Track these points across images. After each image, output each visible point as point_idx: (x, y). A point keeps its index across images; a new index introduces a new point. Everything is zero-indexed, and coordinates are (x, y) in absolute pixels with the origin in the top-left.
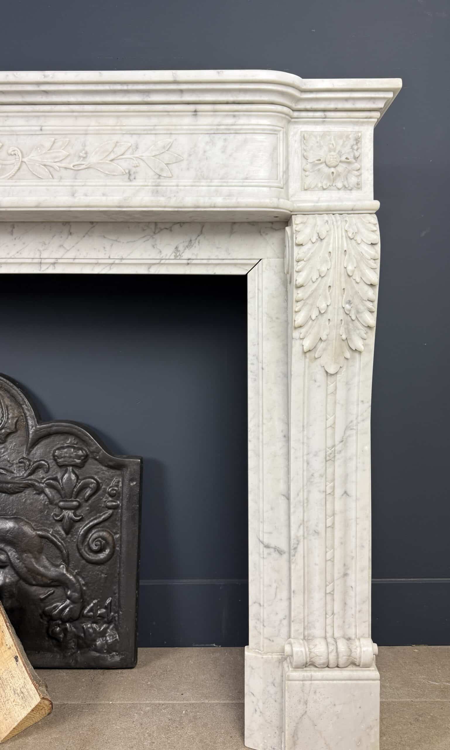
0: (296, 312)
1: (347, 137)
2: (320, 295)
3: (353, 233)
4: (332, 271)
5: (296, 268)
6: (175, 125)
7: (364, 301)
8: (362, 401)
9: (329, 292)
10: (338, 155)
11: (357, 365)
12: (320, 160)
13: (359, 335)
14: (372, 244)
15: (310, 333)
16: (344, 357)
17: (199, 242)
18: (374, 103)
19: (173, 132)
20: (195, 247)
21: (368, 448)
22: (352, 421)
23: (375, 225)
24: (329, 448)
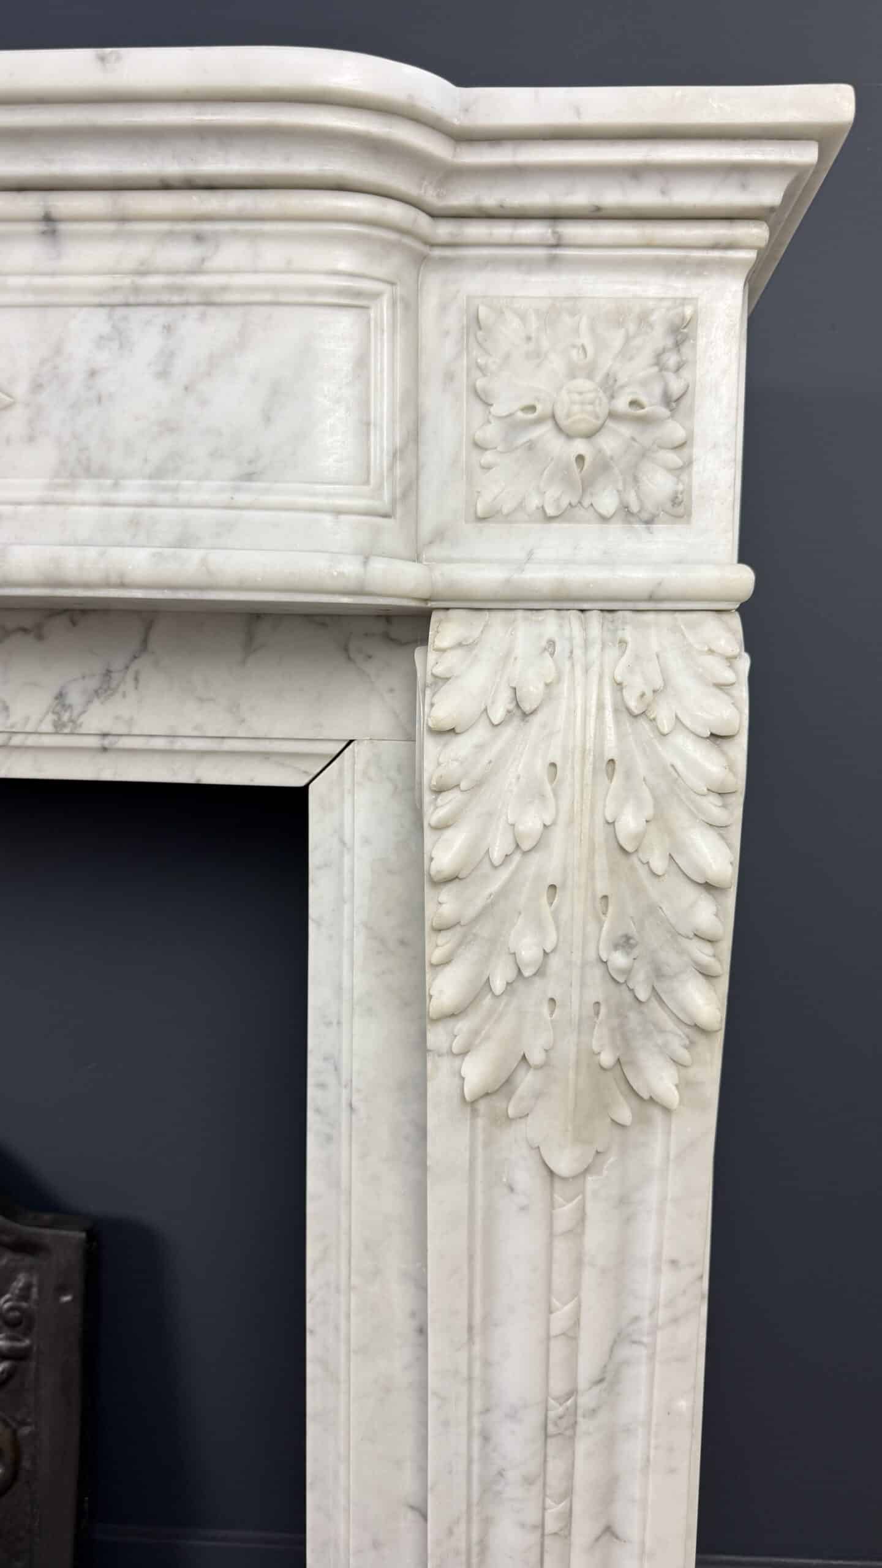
0: (433, 966)
1: (643, 319)
2: (520, 913)
3: (643, 695)
4: (558, 835)
5: (433, 813)
7: (682, 940)
8: (674, 1263)
9: (551, 904)
10: (601, 394)
11: (659, 1145)
12: (533, 408)
13: (663, 1050)
14: (715, 737)
15: (487, 1038)
16: (609, 1120)
17: (136, 679)
18: (744, 187)
20: (124, 695)
22: (636, 1319)
24: (556, 1399)
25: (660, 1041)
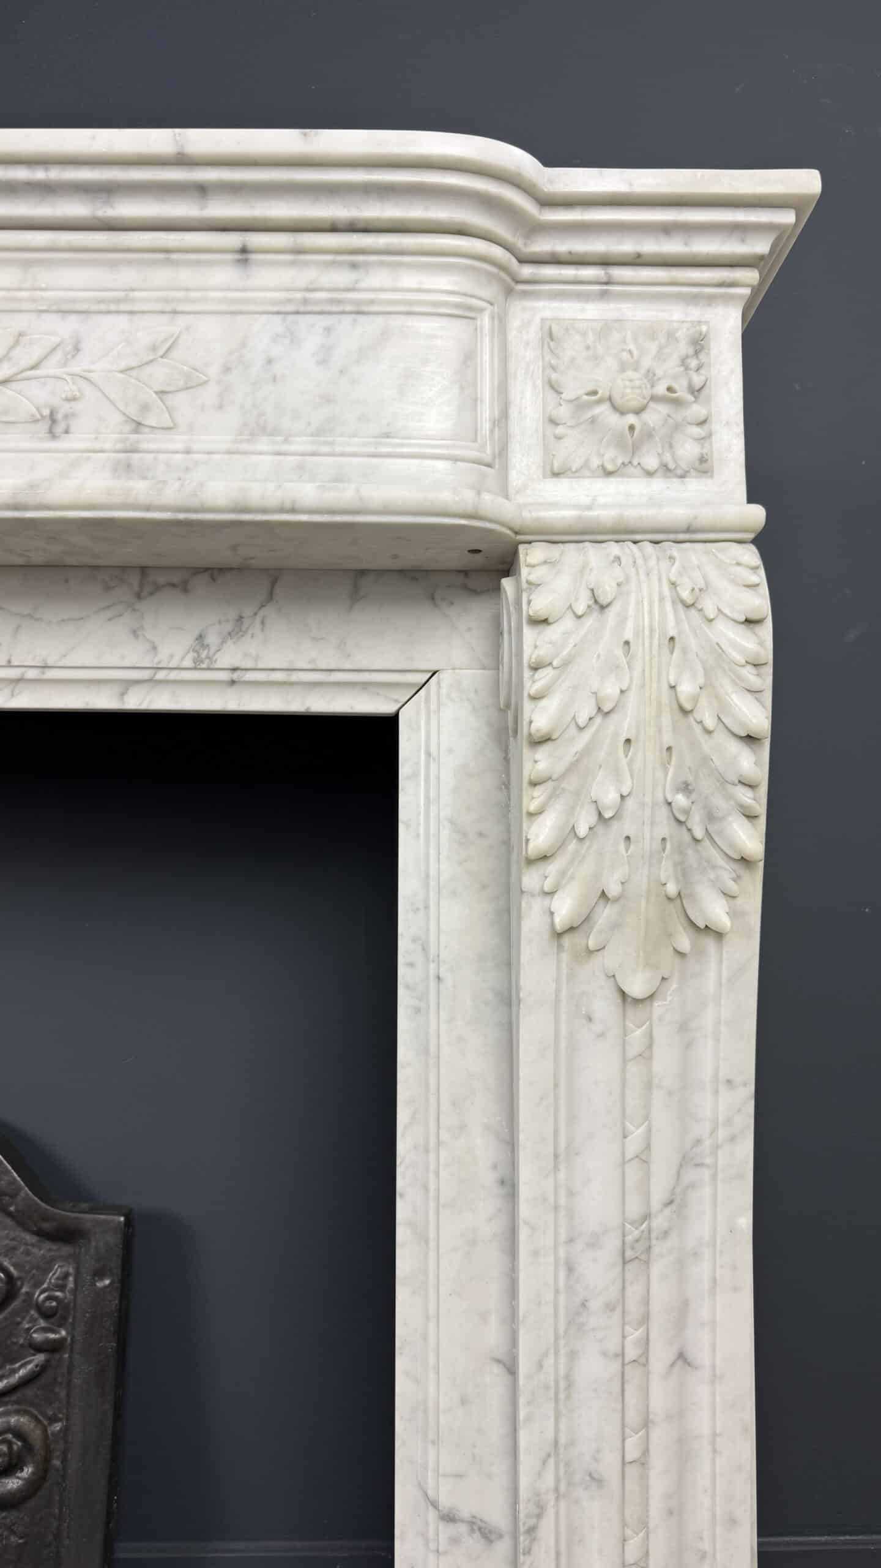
0: (531, 815)
1: (671, 336)
2: (600, 767)
3: (693, 590)
4: (633, 695)
5: (531, 687)
6: (187, 290)
7: (729, 786)
8: (728, 1082)
9: (626, 756)
10: (645, 381)
11: (712, 975)
12: (595, 393)
13: (715, 884)
14: (748, 622)
15: (572, 878)
16: (672, 948)
17: (263, 623)
18: (743, 241)
19: (180, 308)
20: (252, 636)
21: (746, 1222)
22: (698, 1142)
23: (755, 569)
24: (631, 1224)
25: (712, 876)
